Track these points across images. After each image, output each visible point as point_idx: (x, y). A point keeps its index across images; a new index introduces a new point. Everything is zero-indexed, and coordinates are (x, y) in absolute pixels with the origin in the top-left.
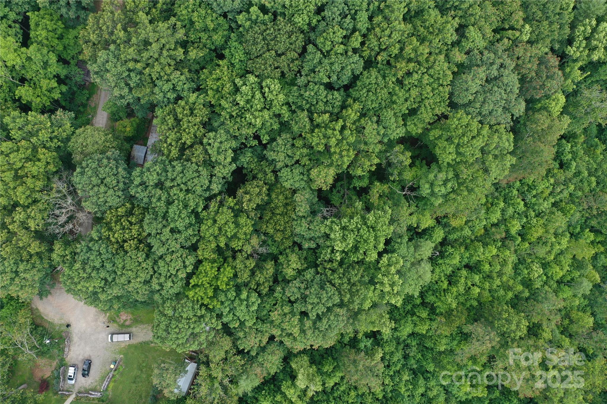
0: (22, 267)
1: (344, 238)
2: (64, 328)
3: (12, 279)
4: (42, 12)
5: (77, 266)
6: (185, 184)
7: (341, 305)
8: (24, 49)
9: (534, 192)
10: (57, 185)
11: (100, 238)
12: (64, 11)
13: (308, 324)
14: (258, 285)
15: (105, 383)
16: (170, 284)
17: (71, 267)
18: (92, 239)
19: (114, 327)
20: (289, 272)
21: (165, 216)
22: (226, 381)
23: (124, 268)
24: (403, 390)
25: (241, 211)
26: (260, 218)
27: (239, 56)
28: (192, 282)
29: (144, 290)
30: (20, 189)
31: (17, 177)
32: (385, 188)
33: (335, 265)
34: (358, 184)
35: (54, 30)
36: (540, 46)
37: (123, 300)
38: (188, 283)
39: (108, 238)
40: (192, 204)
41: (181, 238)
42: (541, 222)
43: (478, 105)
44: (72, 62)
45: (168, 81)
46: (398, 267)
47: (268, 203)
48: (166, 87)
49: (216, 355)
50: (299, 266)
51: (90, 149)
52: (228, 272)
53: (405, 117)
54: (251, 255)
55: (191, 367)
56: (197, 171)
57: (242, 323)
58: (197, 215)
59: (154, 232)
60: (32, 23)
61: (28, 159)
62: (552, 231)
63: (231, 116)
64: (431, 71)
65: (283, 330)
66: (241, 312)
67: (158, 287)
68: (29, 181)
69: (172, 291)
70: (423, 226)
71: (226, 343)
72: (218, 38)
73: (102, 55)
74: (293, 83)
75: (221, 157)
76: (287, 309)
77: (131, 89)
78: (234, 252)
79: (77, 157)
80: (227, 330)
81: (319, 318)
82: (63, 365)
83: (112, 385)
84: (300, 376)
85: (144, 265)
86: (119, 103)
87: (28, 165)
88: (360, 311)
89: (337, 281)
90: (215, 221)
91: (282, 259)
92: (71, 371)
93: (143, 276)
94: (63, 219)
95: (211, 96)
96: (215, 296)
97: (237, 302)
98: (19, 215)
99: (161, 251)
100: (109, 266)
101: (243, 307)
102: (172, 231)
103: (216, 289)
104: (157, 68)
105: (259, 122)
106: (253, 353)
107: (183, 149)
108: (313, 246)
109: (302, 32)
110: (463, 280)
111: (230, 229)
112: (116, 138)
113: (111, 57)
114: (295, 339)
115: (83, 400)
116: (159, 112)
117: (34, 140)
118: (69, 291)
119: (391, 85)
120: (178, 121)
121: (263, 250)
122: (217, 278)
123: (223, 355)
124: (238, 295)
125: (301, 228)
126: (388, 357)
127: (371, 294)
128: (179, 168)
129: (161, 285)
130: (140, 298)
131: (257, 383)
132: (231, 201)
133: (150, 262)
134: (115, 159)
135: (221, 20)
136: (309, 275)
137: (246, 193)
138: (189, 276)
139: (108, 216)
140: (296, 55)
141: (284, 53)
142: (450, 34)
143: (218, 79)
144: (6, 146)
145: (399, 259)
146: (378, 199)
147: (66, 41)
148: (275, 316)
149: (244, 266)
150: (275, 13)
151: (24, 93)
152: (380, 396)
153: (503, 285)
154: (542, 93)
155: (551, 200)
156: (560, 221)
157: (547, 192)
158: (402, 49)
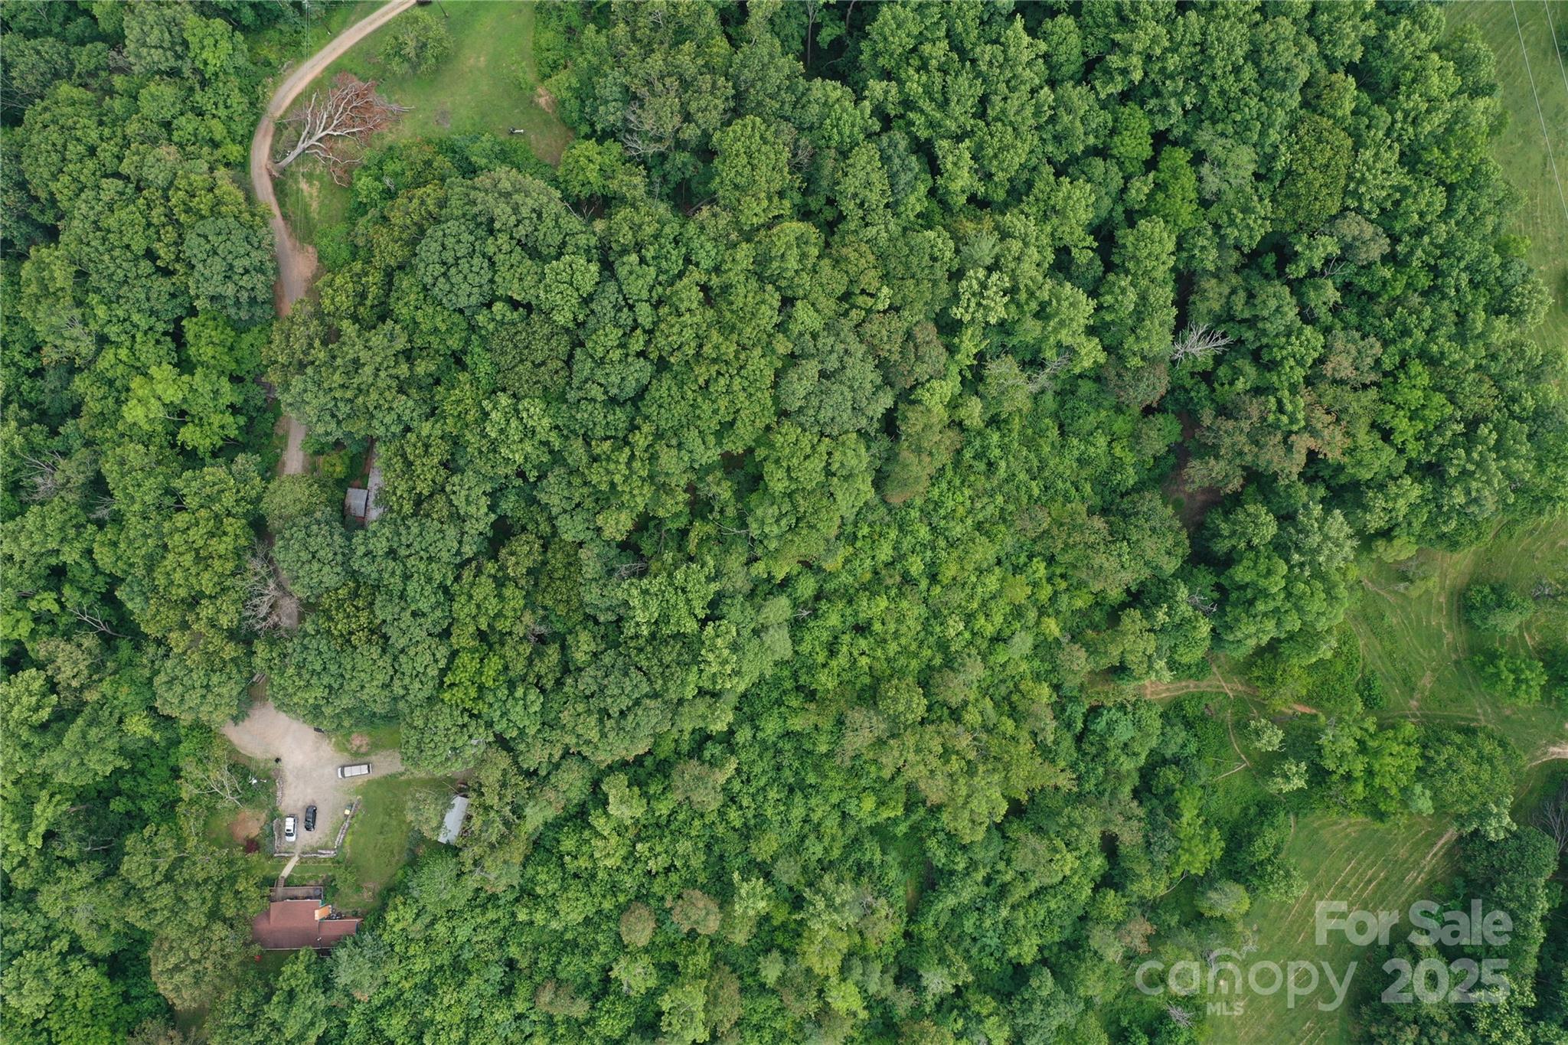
0: (215, 679)
1: (645, 606)
2: (272, 764)
3: (204, 697)
4: (201, 318)
5: (291, 671)
6: (426, 550)
7: (655, 695)
8: (186, 378)
9: (942, 512)
10: (256, 565)
11: (318, 632)
12: (232, 311)
13: (609, 724)
14: (539, 677)
15: (340, 837)
16: (417, 685)
17: (282, 674)
18: (306, 635)
19: (345, 757)
20: (581, 657)
21: (402, 596)
22: (507, 811)
23: (353, 669)
24: (769, 812)
25: (507, 577)
26: (536, 585)
27: (484, 368)
28: (447, 681)
29: (383, 697)
30: (206, 576)
31: (198, 559)
32: (710, 529)
33: (642, 641)
34: (673, 526)
35: (222, 343)
36: (906, 313)
37: (356, 714)
38: (442, 683)
39: (329, 632)
40: (438, 576)
41: (427, 623)
42: (955, 555)
44: (248, 378)
45: (391, 409)
46: (730, 638)
47: (544, 563)
48: (388, 420)
49: (491, 776)
50: (593, 647)
51: (292, 510)
52: (494, 664)
53: (719, 435)
54: (525, 637)
55: (460, 802)
56: (441, 531)
57: (522, 732)
58: (446, 590)
59: (389, 618)
60: (190, 336)
61: (212, 535)
62: (971, 567)
63: (481, 452)
64: (743, 372)
65: (578, 736)
66: (517, 712)
67: (402, 692)
68: (217, 564)
69: (421, 695)
70: (780, 576)
71: (503, 760)
72: (454, 343)
73: (298, 384)
74: (562, 398)
75: (472, 510)
76: (580, 708)
77: (339, 423)
78: (502, 635)
79: (274, 524)
80: (502, 742)
81: (623, 715)
82: (275, 815)
83: (349, 839)
84: (611, 800)
85: (380, 663)
86: (323, 440)
87: (214, 541)
88: (681, 702)
89: (644, 664)
90: (471, 597)
91: (570, 639)
92: (289, 823)
93: (381, 678)
94: (264, 610)
95: (450, 425)
96: (480, 697)
97: (510, 702)
98: (206, 610)
99: (402, 642)
100: (333, 668)
101: (519, 708)
102: (414, 614)
103: (481, 688)
104: (374, 396)
105: (519, 458)
106: (543, 773)
107: (418, 502)
108: (612, 617)
109: (567, 330)
110: (845, 649)
111: (492, 606)
112: (323, 486)
113: (310, 386)
114: (596, 747)
115: (310, 863)
116: (380, 449)
117: (216, 507)
118: (279, 708)
119: (690, 395)
120: (409, 464)
121: (542, 629)
122: (480, 672)
123: (498, 774)
124: (511, 693)
125: (592, 595)
126: (745, 768)
127: (692, 677)
128: (415, 530)
129: (405, 688)
130: (379, 709)
131: (550, 814)
132: (490, 567)
134: (327, 523)
135: (456, 317)
136: (607, 659)
137: (512, 554)
138: (443, 672)
139: (325, 601)
140: (560, 364)
141: (543, 363)
142: (768, 316)
143: (459, 401)
144: (181, 519)
145: (729, 629)
146: (699, 545)
147: (238, 354)
148: (566, 717)
149: (516, 655)
150: (529, 307)
151: (188, 435)
152: (738, 824)
153: (904, 651)
154: (911, 381)
155: (969, 521)
156: (984, 551)
157: (961, 510)
158: (701, 346)
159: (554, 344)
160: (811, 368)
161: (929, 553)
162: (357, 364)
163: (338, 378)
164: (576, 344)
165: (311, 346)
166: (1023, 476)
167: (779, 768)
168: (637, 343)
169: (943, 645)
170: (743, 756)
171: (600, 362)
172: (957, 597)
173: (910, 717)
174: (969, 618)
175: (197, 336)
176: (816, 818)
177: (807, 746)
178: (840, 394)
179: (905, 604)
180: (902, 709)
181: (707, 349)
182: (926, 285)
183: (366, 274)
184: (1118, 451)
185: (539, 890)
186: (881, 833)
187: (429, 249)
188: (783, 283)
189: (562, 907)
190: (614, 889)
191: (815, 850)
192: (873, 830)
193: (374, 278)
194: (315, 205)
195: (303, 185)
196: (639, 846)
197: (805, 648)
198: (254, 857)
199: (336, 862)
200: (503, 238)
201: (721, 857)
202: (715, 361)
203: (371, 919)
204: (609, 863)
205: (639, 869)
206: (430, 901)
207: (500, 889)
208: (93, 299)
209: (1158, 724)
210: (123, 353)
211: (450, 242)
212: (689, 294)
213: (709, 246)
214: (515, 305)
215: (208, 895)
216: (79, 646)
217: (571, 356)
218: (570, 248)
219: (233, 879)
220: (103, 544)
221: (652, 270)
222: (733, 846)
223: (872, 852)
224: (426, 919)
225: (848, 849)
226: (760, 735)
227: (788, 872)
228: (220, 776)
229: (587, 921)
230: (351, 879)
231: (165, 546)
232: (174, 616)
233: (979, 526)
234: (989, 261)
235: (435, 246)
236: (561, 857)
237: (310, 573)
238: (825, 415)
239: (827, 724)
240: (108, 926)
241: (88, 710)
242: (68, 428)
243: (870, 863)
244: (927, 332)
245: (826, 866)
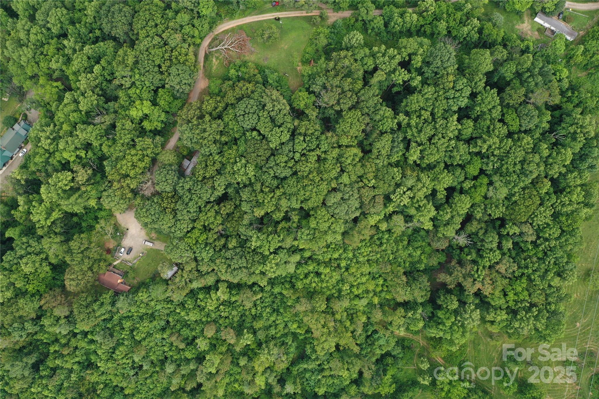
0: (121, 201)
1: (256, 242)
2: (125, 230)
3: (116, 205)
4: (165, 90)
5: (144, 210)
6: (200, 194)
7: (246, 268)
8: (153, 107)
9: (359, 251)
11: (157, 203)
13: (229, 270)
14: (215, 246)
15: (135, 261)
16: (179, 232)
17: (141, 209)
18: (153, 201)
19: (147, 238)
20: (230, 246)
21: (187, 204)
22: (188, 280)
23: (163, 219)
24: (264, 314)
25: (219, 213)
26: (227, 219)
27: (242, 149)
28: (188, 235)
29: (168, 230)
30: (133, 171)
31: (132, 165)
33: (250, 250)
35: (168, 101)
36: (376, 190)
37: (157, 230)
38: (186, 235)
39: (160, 204)
40: (200, 204)
41: (190, 215)
42: (357, 266)
43: (333, 208)
45: (209, 147)
46: (277, 261)
47: (233, 213)
48: (206, 149)
49: (187, 268)
50: (235, 245)
51: (166, 162)
52: (204, 237)
53: (302, 202)
54: (217, 233)
55: (175, 269)
56: (207, 190)
57: (203, 259)
58: (200, 208)
59: (180, 209)
60: (159, 95)
61: (140, 160)
62: (360, 272)
63: (229, 172)
64: (318, 187)
65: (219, 268)
66: (204, 255)
67: (173, 231)
68: (137, 169)
69: (179, 235)
70: (301, 247)
71: (194, 265)
72: (237, 136)
73: (185, 127)
74: (261, 168)
75: (219, 188)
76: (223, 261)
77: (192, 143)
78: (210, 229)
79: (159, 164)
80: (196, 259)
81: (235, 269)
82: (119, 246)
83: (138, 263)
84: (220, 290)
85: (171, 221)
87: (139, 162)
88: (254, 273)
89: (248, 258)
90: (206, 214)
91: (229, 239)
92: (123, 250)
93: (169, 225)
95: (224, 160)
96: (196, 244)
97: (203, 250)
98: (128, 181)
99: (180, 218)
101: (205, 253)
102: (188, 211)
103: (197, 242)
104: (206, 141)
105: (240, 179)
107: (204, 178)
108: (245, 238)
109: (272, 149)
111: (212, 220)
112: (178, 157)
113: (188, 129)
114: (222, 274)
115: (123, 264)
117: (144, 152)
119: (299, 186)
120: (206, 166)
121: (223, 232)
122: (199, 237)
123: (190, 269)
124: (205, 247)
125: (242, 230)
126: (263, 298)
127: (260, 268)
128: (199, 187)
129: (175, 231)
130: (164, 232)
131: (200, 286)
132: (216, 207)
133: (174, 220)
134: (175, 171)
135: (241, 129)
136: (238, 250)
137: (225, 206)
138: (188, 232)
139: (164, 194)
140: (265, 159)
141: (260, 156)
142: (334, 173)
143: (230, 154)
144: (133, 152)
145: (278, 258)
146: (281, 229)
147: (171, 106)
148: (218, 261)
149: (212, 236)
150: (264, 136)
151: (146, 124)
152: (253, 314)
153: (327, 287)
154: (368, 212)
155: (366, 258)
156: (366, 269)
157: (365, 254)
158: (309, 174)
159: (266, 152)
160: (339, 195)
161: (349, 262)
162: (205, 131)
163: (197, 131)
164: (273, 154)
165: (194, 117)
166: (389, 252)
167: (273, 302)
168: (290, 164)
169: (340, 291)
170: (265, 295)
171: (277, 165)
172: (351, 279)
173: (319, 309)
174: (352, 286)
175: (162, 96)
176: (277, 322)
177: (285, 300)
178: (344, 207)
179: (334, 274)
180: (318, 306)
181: (311, 176)
182: (387, 185)
183: (220, 102)
184: (422, 257)
185: (186, 305)
186: (295, 335)
187: (242, 105)
188: (343, 165)
189: (191, 314)
190: (208, 315)
191: (273, 332)
192: (293, 333)
193: (221, 105)
194: (215, 67)
195: (214, 60)
196: (221, 307)
197: (298, 272)
198: (109, 256)
199: (131, 267)
200: (266, 113)
201: (244, 321)
202: (311, 180)
203: (134, 290)
204: (210, 308)
205: (218, 314)
206: (153, 295)
207: (175, 301)
208: (137, 71)
209: (394, 344)
210: (138, 91)
211: (249, 106)
212: (313, 157)
213: (326, 145)
214: (260, 134)
215: (91, 263)
216: (86, 171)
217: (269, 157)
218: (284, 126)
219: (100, 260)
220: (106, 145)
221: (305, 145)
222: (249, 320)
223: (289, 340)
224: (150, 299)
225: (283, 335)
226: (272, 290)
227: (261, 335)
228: (110, 229)
229: (196, 321)
230: (133, 275)
231: (124, 157)
232: (118, 178)
233: (368, 261)
234: (409, 186)
235: (244, 105)
236: (197, 299)
237: (163, 185)
238: (336, 211)
239: (293, 298)
240: (58, 256)
241: (80, 192)
242: (111, 104)
243: (287, 343)
244: (380, 200)
245: (273, 338)
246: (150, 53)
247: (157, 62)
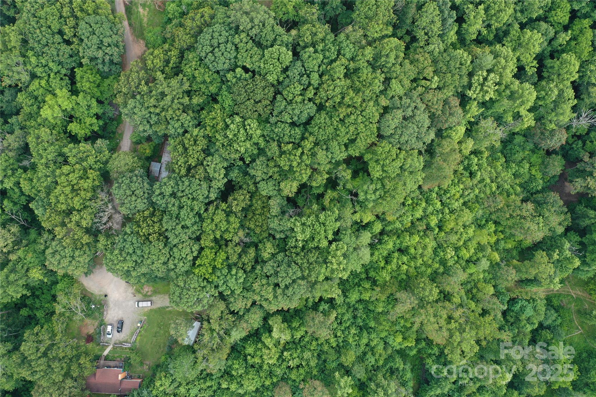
0: (77, 253)
1: (303, 232)
3: (70, 262)
4: (85, 68)
5: (116, 252)
6: (191, 194)
7: (303, 278)
8: (74, 97)
9: (448, 195)
10: (102, 196)
11: (132, 233)
12: (100, 66)
13: (279, 291)
14: (244, 264)
15: (134, 337)
16: (181, 264)
17: (112, 253)
18: (126, 233)
20: (266, 255)
21: (177, 217)
22: (222, 332)
23: (149, 253)
24: (351, 340)
25: (231, 212)
26: (246, 216)
27: (228, 102)
28: (197, 263)
29: (163, 268)
30: (77, 199)
31: (73, 190)
32: (335, 194)
33: (299, 250)
34: (316, 192)
35: (94, 82)
36: (445, 91)
37: (148, 276)
38: (194, 264)
39: (138, 233)
40: (196, 208)
41: (189, 232)
42: (453, 217)
43: (397, 137)
44: (106, 102)
45: (178, 120)
46: (343, 251)
47: (250, 206)
48: (176, 125)
49: (215, 314)
50: (273, 251)
51: (123, 169)
52: (222, 256)
53: (346, 146)
54: (239, 244)
55: (197, 324)
56: (200, 185)
57: (233, 292)
58: (199, 215)
59: (170, 228)
60: (78, 78)
61: (81, 178)
62: (461, 224)
63: (223, 145)
64: (364, 113)
65: (261, 296)
66: (232, 283)
67: (173, 267)
68: (82, 193)
69: (183, 270)
70: (365, 221)
71: (222, 306)
72: (213, 89)
73: (131, 103)
74: (267, 121)
75: (216, 175)
76: (264, 281)
77: (151, 126)
78: (227, 241)
79: (113, 175)
80: (221, 296)
81: (287, 287)
82: (102, 324)
83: (139, 338)
84: (275, 330)
85: (163, 251)
86: (142, 135)
87: (82, 182)
88: (316, 282)
89: (300, 261)
90: (213, 220)
91: (260, 246)
92: (109, 328)
93: (163, 259)
94: (105, 219)
95: (208, 131)
96: (213, 272)
97: (229, 276)
98: (75, 217)
99: (176, 241)
100: (139, 252)
101: (233, 280)
102: (183, 227)
103: (214, 268)
104: (170, 112)
105: (243, 150)
106: (241, 313)
107: (189, 169)
108: (283, 236)
109: (273, 85)
110: (395, 260)
111: (224, 226)
112: (140, 159)
113: (138, 104)
114: (270, 302)
115: (118, 349)
116: (171, 141)
117: (85, 164)
118: (109, 270)
119: (335, 123)
120: (186, 149)
121: (247, 240)
122: (214, 260)
123: (219, 313)
124: (229, 272)
125: (274, 224)
126: (340, 317)
127: (323, 270)
128: (187, 183)
129: (175, 265)
130: (160, 275)
131: (244, 334)
132: (224, 206)
133: (167, 249)
134: (141, 177)
135: (215, 76)
136: (280, 257)
137: (235, 199)
138: (195, 258)
139: (138, 217)
140: (269, 103)
141: (260, 101)
142: (378, 86)
143: (214, 119)
144: (66, 169)
145: (344, 245)
146: (330, 203)
147: (102, 89)
148: (256, 286)
149: (233, 251)
150: (253, 72)
151: (73, 127)
152: (334, 345)
153: (425, 264)
154: (446, 126)
155: (461, 201)
156: (468, 217)
157: (458, 195)
158: (343, 98)
159: (266, 91)
160: (399, 114)
161: (441, 215)
162: (163, 95)
163: (152, 101)
164: (278, 92)
165: (140, 84)
166: (488, 181)
167: (355, 317)
168: (310, 94)
169: (443, 262)
170: (339, 311)
171: (290, 103)
172: (453, 238)
173: (431, 298)
174: (457, 249)
175: (82, 78)
176: (373, 344)
177: (371, 308)
178: (412, 128)
179: (427, 240)
180: (427, 293)
181: (347, 99)
182: (457, 77)
183: (170, 51)
184: (533, 172)
185: (234, 373)
186: (402, 353)
187: (205, 38)
188: (386, 70)
189: (246, 383)
190: (271, 374)
191: (371, 360)
192: (398, 352)
193: (174, 53)
194: (145, 20)
195: (141, 10)
196: (285, 354)
197: (375, 258)
198: (90, 345)
199: (131, 349)
200: (243, 35)
201: (325, 361)
202: (349, 106)
203: (147, 381)
204: (271, 362)
205: (284, 366)
206: (179, 376)
207: (214, 372)
208: (30, 53)
209: (544, 309)
210: (43, 83)
211: (216, 35)
212: (339, 70)
213: (351, 46)
214: (246, 70)
215: (64, 365)
216: (9, 231)
217: (275, 98)
218: (279, 42)
219: (78, 357)
220: (25, 179)
221: (321, 57)
222: (332, 356)
223: (399, 364)
224: (176, 384)
225: (386, 361)
226: (348, 300)
227: (360, 373)
228: (76, 303)
229: (257, 390)
230: (138, 359)
231: (56, 183)
232: (58, 219)
233: (465, 204)
234: (489, 67)
235: (208, 37)
236: (245, 356)
237: (130, 202)
238: (403, 139)
239: (383, 298)
240: (12, 376)
241: (11, 264)
242: (13, 120)
243: (397, 369)
244: (455, 102)
245: (376, 369)
246: (40, 18)
247: (55, 26)
